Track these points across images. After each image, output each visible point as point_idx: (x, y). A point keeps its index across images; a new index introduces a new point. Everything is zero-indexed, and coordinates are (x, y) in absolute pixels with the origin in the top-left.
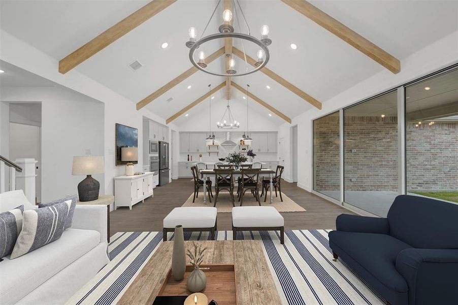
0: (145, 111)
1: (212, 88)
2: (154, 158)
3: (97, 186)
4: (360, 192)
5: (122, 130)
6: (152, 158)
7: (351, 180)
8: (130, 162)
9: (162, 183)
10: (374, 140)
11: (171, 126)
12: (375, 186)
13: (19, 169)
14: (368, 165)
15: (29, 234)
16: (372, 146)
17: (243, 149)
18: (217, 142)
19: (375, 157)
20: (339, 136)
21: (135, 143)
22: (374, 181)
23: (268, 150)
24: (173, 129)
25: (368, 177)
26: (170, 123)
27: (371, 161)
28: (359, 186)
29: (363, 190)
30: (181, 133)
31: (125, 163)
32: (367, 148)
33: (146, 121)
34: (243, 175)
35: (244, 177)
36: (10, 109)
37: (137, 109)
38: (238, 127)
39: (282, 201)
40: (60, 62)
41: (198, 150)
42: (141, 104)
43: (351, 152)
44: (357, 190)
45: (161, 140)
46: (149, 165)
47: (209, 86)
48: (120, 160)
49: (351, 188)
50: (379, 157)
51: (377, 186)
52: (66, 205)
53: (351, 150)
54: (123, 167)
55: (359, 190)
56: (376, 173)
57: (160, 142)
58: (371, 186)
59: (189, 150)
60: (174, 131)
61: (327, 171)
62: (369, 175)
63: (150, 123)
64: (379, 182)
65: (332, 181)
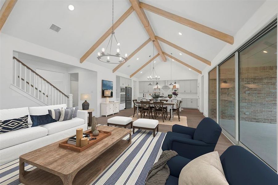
0: (117, 73)
1: (152, 57)
2: (123, 95)
3: (88, 105)
4: (254, 122)
5: (105, 82)
6: (121, 95)
7: (245, 113)
8: (107, 96)
9: (127, 108)
10: (267, 84)
11: (133, 78)
12: (268, 119)
13: (68, 97)
14: (261, 103)
15: (63, 115)
16: (265, 89)
17: (175, 91)
18: (159, 87)
19: (268, 97)
20: (234, 82)
21: (112, 88)
22: (268, 115)
23: (191, 91)
24: (135, 80)
25: (261, 112)
26: (132, 77)
27: (265, 100)
28: (253, 118)
29: (256, 122)
30: (140, 82)
31: (105, 97)
32: (260, 90)
33: (118, 78)
34: (163, 106)
35: (163, 107)
36: (71, 76)
37: (113, 72)
38: (159, 79)
39: (179, 121)
40: (80, 59)
41: (148, 91)
42: (114, 70)
43: (245, 93)
44: (251, 121)
45: (127, 86)
46: (120, 98)
47: (150, 56)
48: (103, 96)
49: (245, 119)
50: (273, 97)
51: (271, 120)
52: (73, 109)
53: (245, 92)
54: (104, 99)
55: (253, 121)
56: (270, 110)
57: (126, 87)
58: (265, 119)
59: (144, 91)
60: (135, 81)
61: (225, 106)
62: (262, 111)
63: (121, 78)
64: (272, 116)
65: (228, 113)
